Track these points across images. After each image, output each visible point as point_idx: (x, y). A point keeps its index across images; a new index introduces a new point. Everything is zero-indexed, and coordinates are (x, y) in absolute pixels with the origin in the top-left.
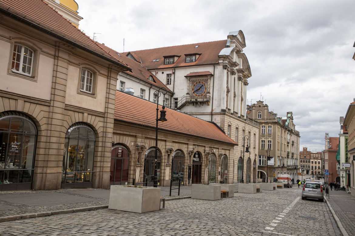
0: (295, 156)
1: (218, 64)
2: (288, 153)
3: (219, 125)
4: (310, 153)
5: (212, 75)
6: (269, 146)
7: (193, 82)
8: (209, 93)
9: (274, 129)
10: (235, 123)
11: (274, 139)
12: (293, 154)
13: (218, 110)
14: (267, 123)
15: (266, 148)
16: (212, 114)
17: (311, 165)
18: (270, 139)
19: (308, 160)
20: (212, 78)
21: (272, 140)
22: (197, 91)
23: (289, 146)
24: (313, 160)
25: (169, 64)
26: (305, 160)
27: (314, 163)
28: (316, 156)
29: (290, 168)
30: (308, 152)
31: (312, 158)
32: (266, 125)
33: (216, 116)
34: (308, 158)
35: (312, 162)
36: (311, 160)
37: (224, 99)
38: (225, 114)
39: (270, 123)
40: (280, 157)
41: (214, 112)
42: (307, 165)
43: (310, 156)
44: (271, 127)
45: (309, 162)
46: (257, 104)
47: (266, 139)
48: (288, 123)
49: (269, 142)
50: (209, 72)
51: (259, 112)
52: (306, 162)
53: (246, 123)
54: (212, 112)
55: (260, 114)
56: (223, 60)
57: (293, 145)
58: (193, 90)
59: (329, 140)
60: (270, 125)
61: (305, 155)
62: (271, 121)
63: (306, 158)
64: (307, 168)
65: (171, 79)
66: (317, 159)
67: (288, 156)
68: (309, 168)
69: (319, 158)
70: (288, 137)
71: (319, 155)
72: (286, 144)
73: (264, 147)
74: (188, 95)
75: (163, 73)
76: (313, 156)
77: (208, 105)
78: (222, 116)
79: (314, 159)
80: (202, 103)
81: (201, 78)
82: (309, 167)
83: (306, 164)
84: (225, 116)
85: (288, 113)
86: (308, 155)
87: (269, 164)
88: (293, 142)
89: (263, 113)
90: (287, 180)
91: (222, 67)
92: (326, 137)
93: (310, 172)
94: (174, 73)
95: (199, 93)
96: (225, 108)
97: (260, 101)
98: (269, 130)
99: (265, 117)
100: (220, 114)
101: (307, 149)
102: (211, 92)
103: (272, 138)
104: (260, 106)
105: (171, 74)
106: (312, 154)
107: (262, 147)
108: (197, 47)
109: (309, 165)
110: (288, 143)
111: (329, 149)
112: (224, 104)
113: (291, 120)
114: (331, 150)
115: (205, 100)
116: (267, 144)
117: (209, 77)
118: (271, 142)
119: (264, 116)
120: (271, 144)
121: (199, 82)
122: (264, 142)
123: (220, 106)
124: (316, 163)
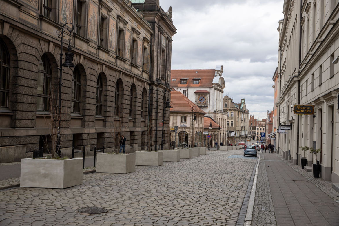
0: (246, 129)
1: (212, 87)
2: (242, 127)
3: (213, 118)
4: (256, 121)
5: (209, 93)
6: (232, 124)
7: (198, 95)
8: (207, 102)
9: (235, 114)
10: (219, 116)
11: (235, 120)
12: (245, 127)
13: (212, 111)
14: (230, 110)
15: (230, 125)
16: (209, 113)
17: (257, 131)
18: (232, 120)
19: (254, 127)
20: (209, 94)
21: (233, 121)
22: (201, 100)
23: (243, 123)
24: (258, 127)
25: (183, 84)
26: (252, 127)
27: (259, 130)
28: (261, 123)
29: (243, 137)
30: (254, 119)
31: (258, 125)
32: (230, 111)
33: (211, 114)
34: (254, 125)
35: (258, 129)
36: (257, 127)
37: (215, 105)
38: (216, 113)
39: (232, 110)
40: (238, 131)
41: (210, 112)
42: (253, 132)
43: (256, 124)
44: (233, 113)
45: (255, 129)
46: (224, 98)
47: (230, 120)
48: (242, 107)
49: (231, 122)
50: (207, 91)
51: (225, 103)
52: (253, 129)
53: (222, 114)
54: (209, 112)
55: (226, 104)
56: (215, 85)
57: (245, 121)
58: (198, 99)
59: (269, 116)
60: (232, 111)
61: (252, 123)
62: (233, 109)
63: (253, 125)
64: (253, 135)
65: (185, 93)
66: (262, 126)
67: (242, 129)
68: (255, 135)
69: (264, 125)
70: (242, 116)
71: (264, 122)
72: (241, 121)
73: (229, 125)
74: (196, 103)
75: (181, 89)
76: (259, 123)
77: (207, 108)
78: (214, 114)
79: (260, 126)
80: (204, 107)
81: (203, 94)
82: (255, 133)
83: (253, 130)
84: (216, 114)
85: (242, 100)
86: (254, 123)
87: (231, 136)
88: (245, 119)
89: (228, 104)
90: (244, 145)
91: (214, 88)
92: (267, 113)
93: (256, 138)
94: (187, 90)
95: (202, 101)
96: (215, 110)
97: (226, 96)
98: (232, 114)
99: (230, 106)
100: (214, 113)
101: (253, 117)
102: (209, 101)
103: (233, 119)
104: (226, 99)
105: (185, 90)
106: (257, 122)
107: (227, 125)
108: (197, 72)
109: (255, 132)
110: (242, 120)
111: (269, 122)
112: (215, 108)
113: (244, 104)
114: (270, 123)
115: (206, 105)
116: (230, 123)
117: (207, 94)
118: (233, 122)
119: (228, 105)
120: (233, 123)
121: (202, 96)
122: (229, 122)
123: (213, 109)
124: (261, 129)
